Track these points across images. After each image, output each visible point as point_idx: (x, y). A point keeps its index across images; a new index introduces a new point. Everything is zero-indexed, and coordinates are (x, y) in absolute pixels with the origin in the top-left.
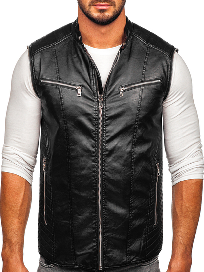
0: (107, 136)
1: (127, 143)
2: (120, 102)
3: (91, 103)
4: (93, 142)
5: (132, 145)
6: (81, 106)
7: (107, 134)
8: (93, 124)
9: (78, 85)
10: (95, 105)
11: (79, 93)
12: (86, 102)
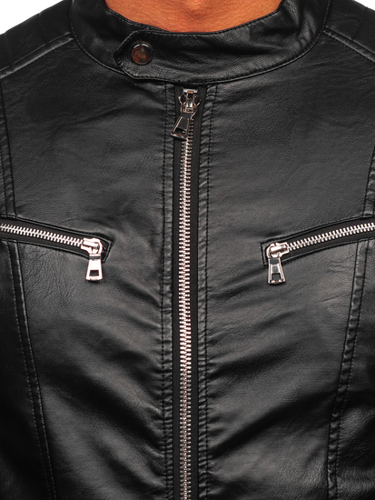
0: (216, 433)
1: (303, 455)
2: (269, 304)
3: (144, 313)
4: (157, 454)
5: (326, 463)
6: (101, 323)
7: (212, 427)
8: (152, 394)
9: (90, 236)
10: (162, 321)
11: (95, 265)
12: (123, 306)
